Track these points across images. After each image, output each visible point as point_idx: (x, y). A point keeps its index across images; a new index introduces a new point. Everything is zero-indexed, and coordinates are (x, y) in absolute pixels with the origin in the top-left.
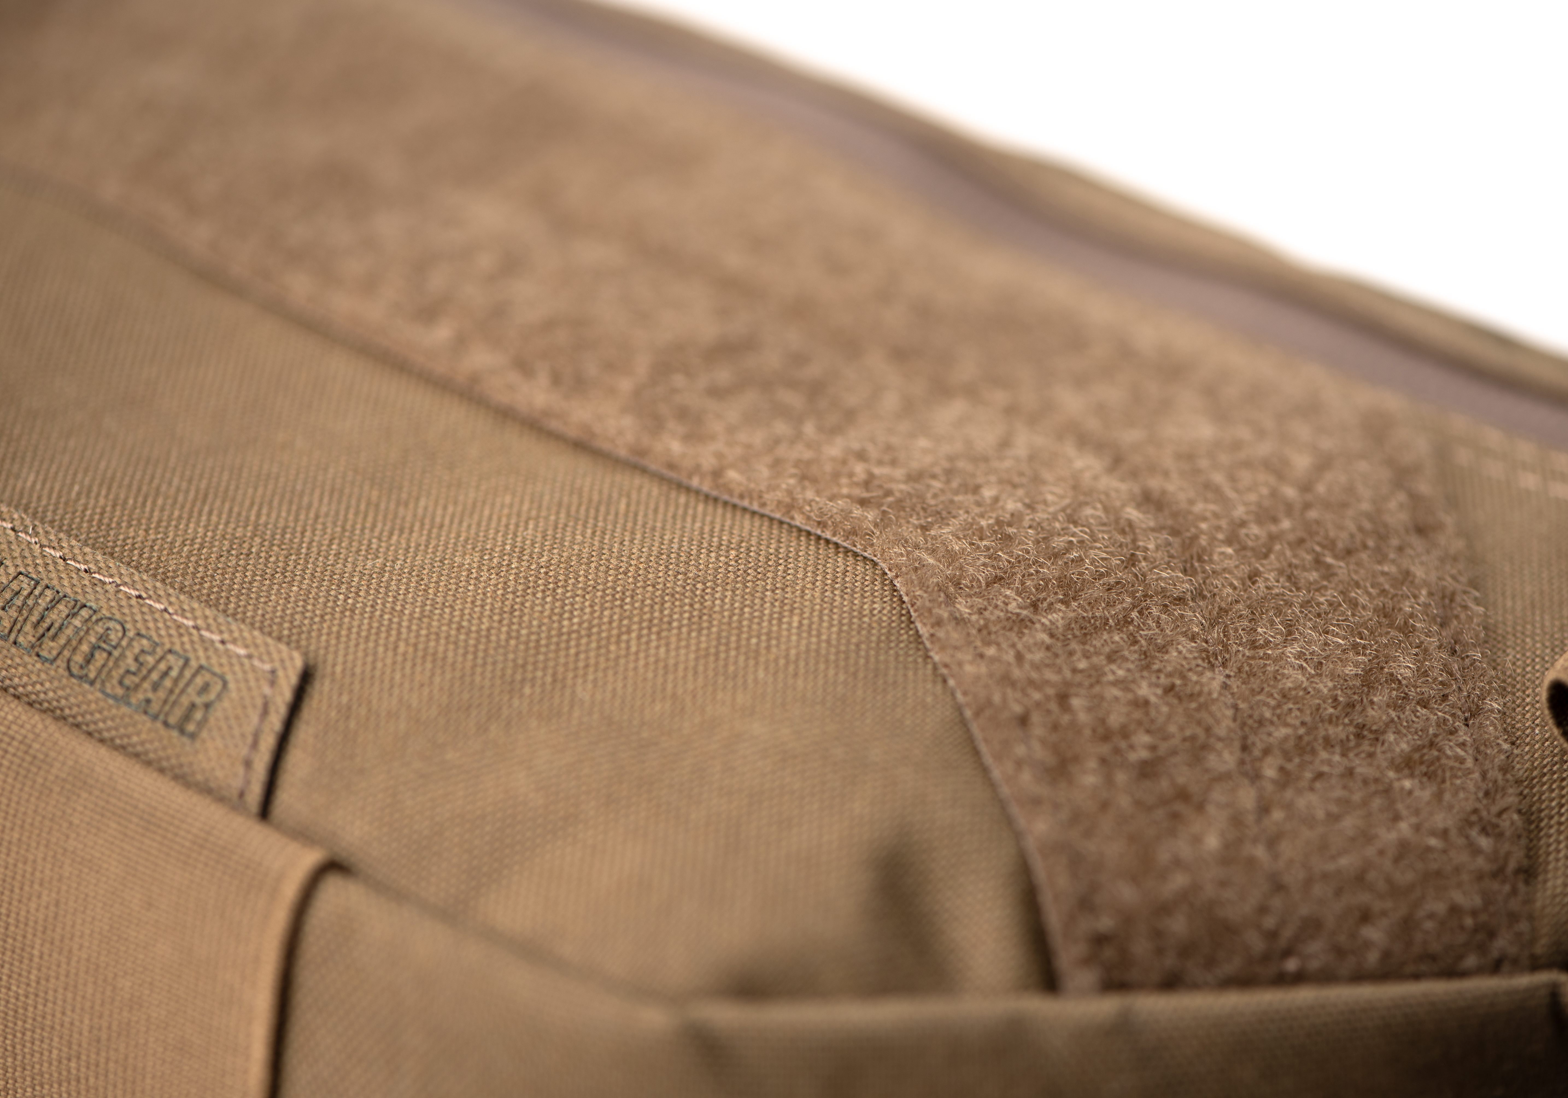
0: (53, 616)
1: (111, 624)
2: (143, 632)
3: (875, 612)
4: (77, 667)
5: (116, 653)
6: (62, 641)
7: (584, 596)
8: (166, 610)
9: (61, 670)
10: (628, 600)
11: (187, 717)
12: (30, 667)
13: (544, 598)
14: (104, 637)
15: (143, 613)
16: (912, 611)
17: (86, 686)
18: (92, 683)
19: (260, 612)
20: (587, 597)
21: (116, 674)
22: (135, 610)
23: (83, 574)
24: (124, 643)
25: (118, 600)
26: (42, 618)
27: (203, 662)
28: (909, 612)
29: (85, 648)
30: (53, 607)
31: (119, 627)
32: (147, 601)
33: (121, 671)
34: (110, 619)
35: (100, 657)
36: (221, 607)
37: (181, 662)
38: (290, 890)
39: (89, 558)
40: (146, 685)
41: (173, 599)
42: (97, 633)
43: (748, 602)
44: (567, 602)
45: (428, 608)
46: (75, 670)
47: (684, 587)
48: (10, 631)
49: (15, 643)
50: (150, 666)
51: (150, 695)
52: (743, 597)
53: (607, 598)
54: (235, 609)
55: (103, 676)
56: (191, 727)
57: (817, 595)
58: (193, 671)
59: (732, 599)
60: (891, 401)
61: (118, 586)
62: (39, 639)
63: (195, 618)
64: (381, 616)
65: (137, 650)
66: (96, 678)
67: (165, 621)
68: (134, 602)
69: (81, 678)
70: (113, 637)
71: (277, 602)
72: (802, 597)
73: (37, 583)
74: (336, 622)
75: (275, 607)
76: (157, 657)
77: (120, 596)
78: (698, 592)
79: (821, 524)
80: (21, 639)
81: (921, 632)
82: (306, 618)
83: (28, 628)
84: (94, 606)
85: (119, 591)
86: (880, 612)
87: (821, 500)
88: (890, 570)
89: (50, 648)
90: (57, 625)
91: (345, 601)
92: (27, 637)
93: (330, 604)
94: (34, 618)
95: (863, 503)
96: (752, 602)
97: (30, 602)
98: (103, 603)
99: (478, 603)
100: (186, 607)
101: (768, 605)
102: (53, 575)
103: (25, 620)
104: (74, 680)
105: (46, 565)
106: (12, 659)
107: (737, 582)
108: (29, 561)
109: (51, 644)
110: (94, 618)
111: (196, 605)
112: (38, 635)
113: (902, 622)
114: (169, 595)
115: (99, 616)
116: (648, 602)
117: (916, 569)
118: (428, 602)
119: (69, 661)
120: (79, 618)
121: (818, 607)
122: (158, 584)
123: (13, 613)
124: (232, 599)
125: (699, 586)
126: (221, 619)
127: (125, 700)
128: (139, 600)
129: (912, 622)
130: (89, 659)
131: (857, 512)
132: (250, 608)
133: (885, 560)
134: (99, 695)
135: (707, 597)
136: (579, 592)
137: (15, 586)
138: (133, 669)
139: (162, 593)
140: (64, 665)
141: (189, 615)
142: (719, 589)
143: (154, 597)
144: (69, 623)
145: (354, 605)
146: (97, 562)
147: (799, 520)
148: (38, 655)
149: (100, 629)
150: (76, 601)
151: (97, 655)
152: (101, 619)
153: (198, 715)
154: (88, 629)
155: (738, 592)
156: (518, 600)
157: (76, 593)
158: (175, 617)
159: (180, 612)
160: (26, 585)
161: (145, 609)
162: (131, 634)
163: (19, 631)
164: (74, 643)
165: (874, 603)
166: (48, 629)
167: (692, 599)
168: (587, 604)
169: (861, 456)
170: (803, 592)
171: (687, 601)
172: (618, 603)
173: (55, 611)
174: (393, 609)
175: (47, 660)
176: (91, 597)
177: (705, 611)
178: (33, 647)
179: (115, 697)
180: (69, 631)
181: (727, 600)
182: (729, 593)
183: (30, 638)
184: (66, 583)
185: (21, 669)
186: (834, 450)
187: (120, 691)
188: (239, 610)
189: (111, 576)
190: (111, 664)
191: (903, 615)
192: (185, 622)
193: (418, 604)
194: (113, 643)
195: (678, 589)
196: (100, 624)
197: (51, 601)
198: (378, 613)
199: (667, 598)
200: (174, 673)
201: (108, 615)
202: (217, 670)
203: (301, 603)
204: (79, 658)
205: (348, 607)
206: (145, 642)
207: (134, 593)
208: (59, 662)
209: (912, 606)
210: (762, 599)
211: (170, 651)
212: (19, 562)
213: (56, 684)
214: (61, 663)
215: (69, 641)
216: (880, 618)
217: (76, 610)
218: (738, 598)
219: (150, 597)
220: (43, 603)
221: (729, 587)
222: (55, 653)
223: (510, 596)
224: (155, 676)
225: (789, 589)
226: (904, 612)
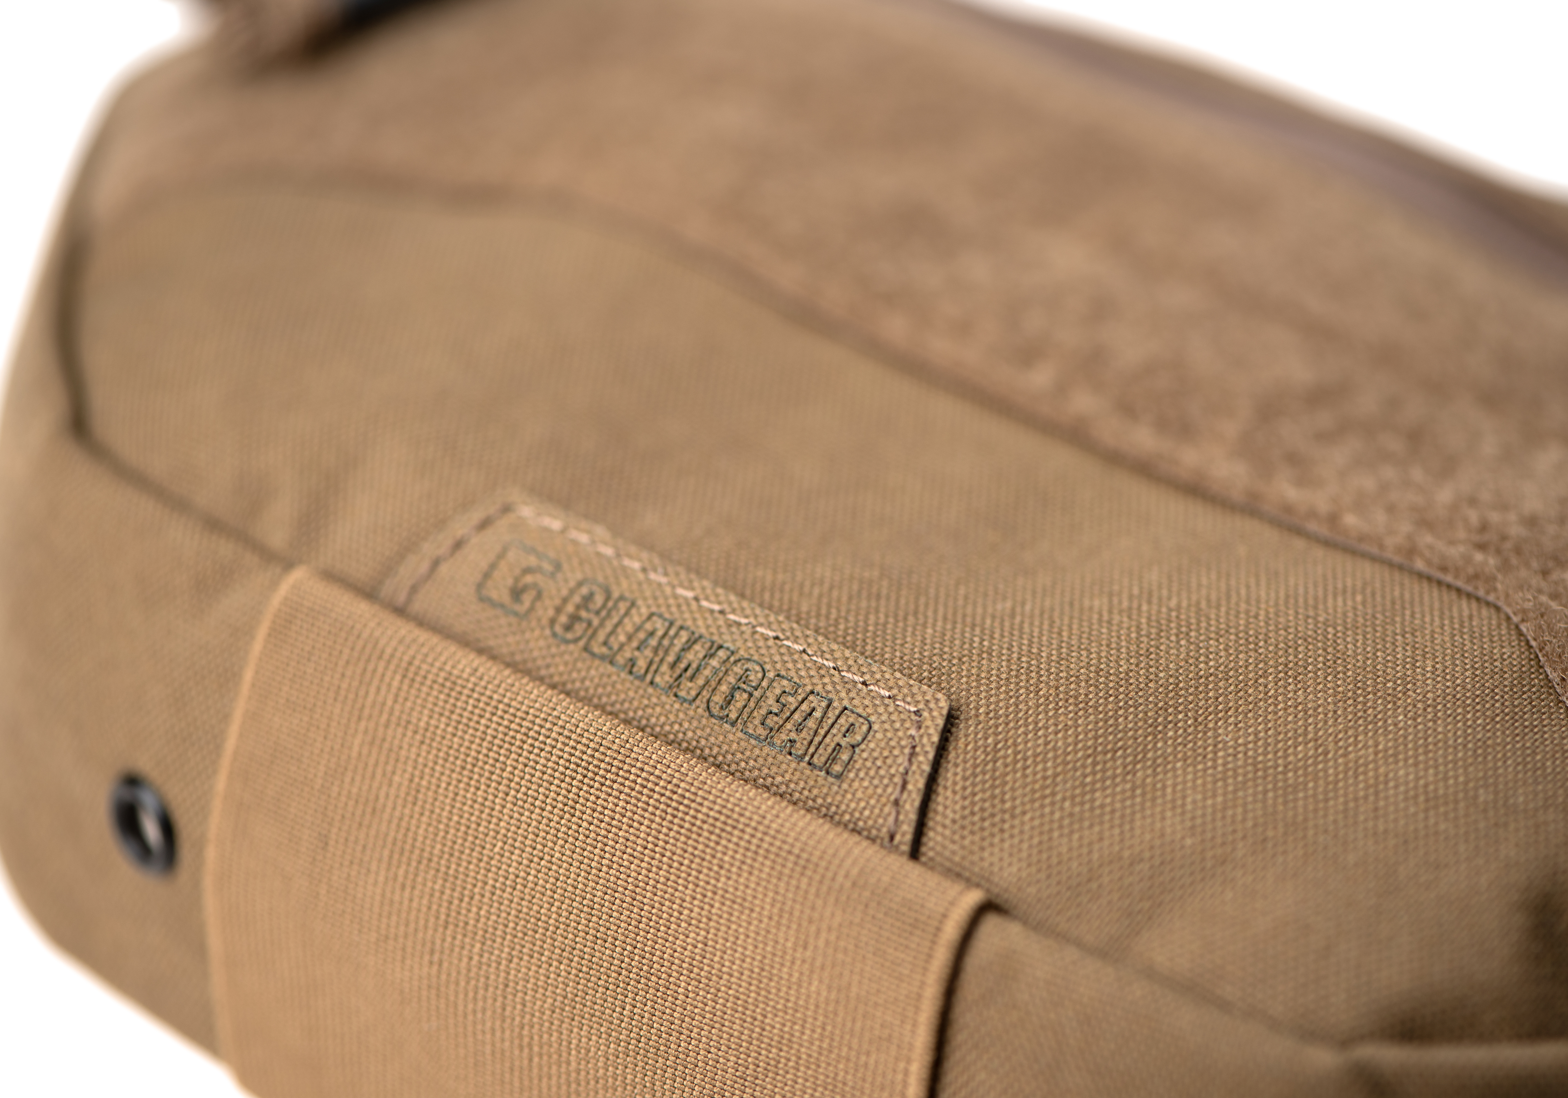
0: (690, 656)
1: (749, 665)
2: (783, 673)
3: (1505, 657)
4: (718, 707)
5: (757, 694)
6: (701, 682)
7: (1217, 640)
8: (804, 651)
9: (700, 711)
10: (1261, 644)
11: (832, 759)
12: (668, 707)
13: (1178, 642)
14: (743, 678)
15: (782, 654)
16: (1540, 655)
17: (727, 726)
18: (733, 724)
19: (898, 654)
20: (1221, 640)
21: (758, 715)
22: (773, 651)
23: (717, 615)
24: (765, 684)
25: (755, 641)
26: (678, 659)
27: (846, 703)
28: (1537, 656)
29: (724, 688)
30: (689, 648)
31: (758, 668)
32: (785, 642)
33: (763, 712)
34: (748, 660)
35: (741, 698)
36: (858, 649)
37: (824, 704)
38: (951, 931)
39: (722, 598)
40: (789, 726)
41: (811, 640)
42: (736, 674)
43: (1379, 647)
44: (1201, 645)
45: (1064, 650)
46: (715, 711)
47: (1315, 632)
48: (647, 671)
49: (652, 683)
50: (792, 708)
51: (793, 735)
52: (1374, 641)
53: (1241, 642)
54: (873, 651)
55: (745, 716)
56: (837, 768)
57: (1447, 639)
58: (837, 712)
59: (1364, 643)
60: (1490, 446)
61: (754, 627)
62: (676, 680)
63: (835, 660)
64: (1019, 659)
65: (778, 691)
66: (738, 718)
67: (805, 662)
68: (771, 642)
69: (722, 718)
70: (754, 678)
71: (913, 644)
72: (1432, 642)
73: (671, 624)
74: (974, 664)
75: (912, 650)
76: (800, 698)
77: (757, 636)
78: (1330, 636)
79: (1444, 569)
80: (658, 679)
81: (1551, 677)
82: (944, 660)
83: (664, 668)
84: (732, 648)
85: (755, 633)
86: (1510, 657)
87: (1440, 545)
88: (1515, 614)
89: (688, 689)
90: (694, 666)
91: (981, 643)
92: (664, 677)
93: (966, 646)
94: (671, 659)
95: (1482, 547)
96: (1384, 646)
97: (666, 642)
98: (739, 644)
99: (1114, 646)
100: (824, 648)
101: (1399, 649)
102: (687, 615)
103: (662, 661)
104: (714, 721)
105: (679, 606)
106: (649, 699)
107: (1366, 626)
108: (661, 601)
109: (690, 684)
110: (732, 659)
111: (835, 647)
112: (675, 675)
113: (1532, 667)
114: (807, 636)
115: (737, 657)
116: (1282, 645)
117: (1542, 615)
118: (1064, 645)
119: (708, 702)
120: (717, 659)
121: (1449, 651)
122: (795, 626)
123: (648, 653)
124: (868, 641)
125: (1330, 630)
126: (861, 661)
127: (768, 740)
128: (777, 642)
129: (1541, 667)
130: (729, 700)
131: (1479, 557)
132: (887, 649)
133: (1509, 605)
134: (740, 735)
135: (1339, 641)
136: (1212, 635)
137: (648, 626)
138: (775, 710)
139: (798, 633)
140: (704, 706)
141: (828, 656)
142: (1349, 633)
143: (792, 638)
144: (707, 664)
145: (990, 648)
146: (730, 603)
147: (1420, 565)
148: (676, 695)
149: (738, 669)
150: (713, 643)
151: (737, 695)
152: (739, 660)
153: (845, 757)
154: (727, 671)
155: (1369, 636)
156: (1152, 643)
157: (712, 634)
158: (814, 658)
159: (819, 653)
160: (660, 627)
161: (783, 650)
162: (771, 675)
163: (656, 671)
164: (713, 684)
165: (1503, 647)
166: (686, 670)
167: (1325, 643)
168: (1221, 647)
169: (1473, 501)
170: (1432, 636)
171: (1320, 645)
172: (1252, 646)
173: (692, 652)
174: (1030, 651)
175: (685, 700)
176: (726, 637)
177: (1339, 655)
178: (670, 687)
179: (757, 738)
180: (707, 672)
181: (1359, 644)
182: (1360, 637)
183: (667, 678)
184: (700, 623)
185: (658, 709)
186: (1444, 495)
187: (762, 732)
188: (877, 652)
189: (746, 617)
190: (752, 704)
191: (1531, 660)
192: (826, 662)
193: (1054, 646)
194: (754, 684)
195: (1310, 633)
196: (739, 664)
197: (687, 642)
198: (1015, 655)
199: (1300, 642)
200: (817, 714)
201: (746, 656)
202: (860, 710)
203: (937, 645)
204: (718, 699)
205: (985, 649)
206: (785, 682)
207: (771, 634)
208: (698, 702)
209: (1541, 651)
210: (1393, 644)
211: (812, 692)
212: (650, 602)
213: (695, 723)
214: (701, 703)
215: (707, 682)
216: (1511, 663)
217: (713, 651)
218: (1369, 642)
219: (787, 639)
220: (679, 643)
221: (1359, 631)
222: (693, 693)
223: (1145, 639)
224: (797, 716)
225: (1418, 634)
226: (1532, 656)
